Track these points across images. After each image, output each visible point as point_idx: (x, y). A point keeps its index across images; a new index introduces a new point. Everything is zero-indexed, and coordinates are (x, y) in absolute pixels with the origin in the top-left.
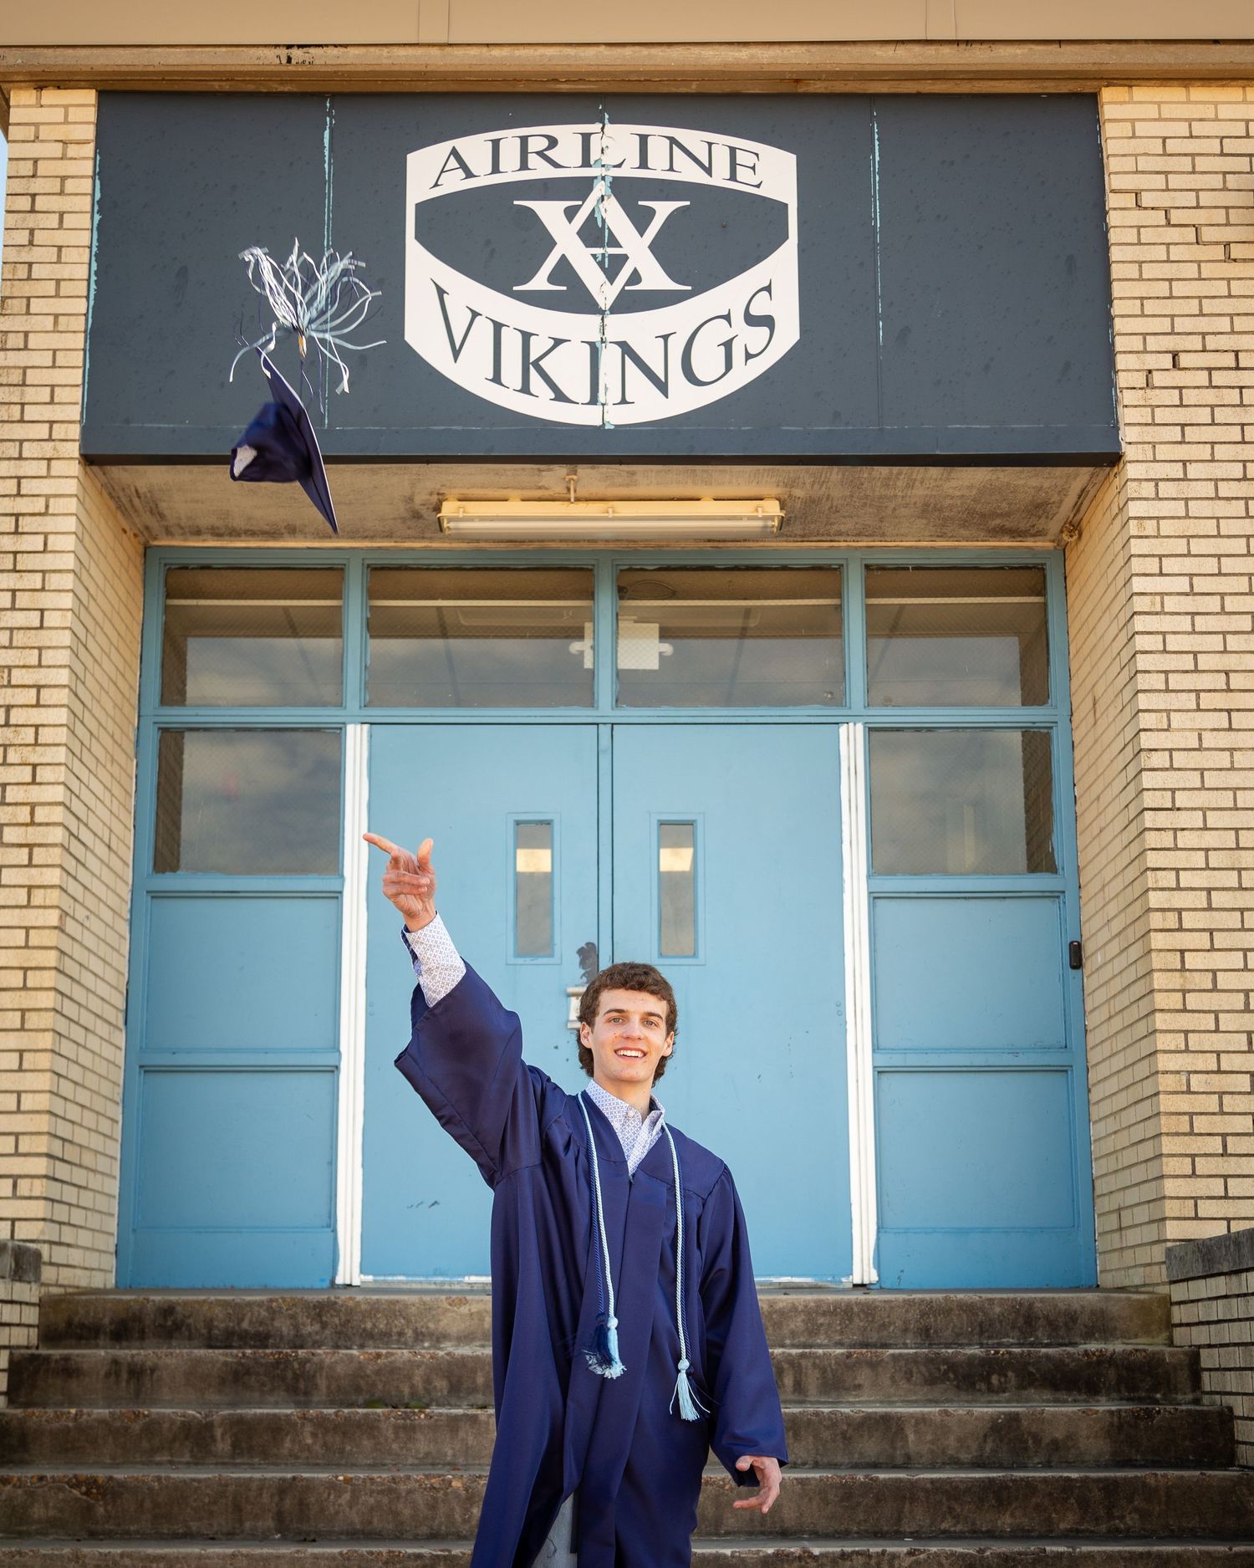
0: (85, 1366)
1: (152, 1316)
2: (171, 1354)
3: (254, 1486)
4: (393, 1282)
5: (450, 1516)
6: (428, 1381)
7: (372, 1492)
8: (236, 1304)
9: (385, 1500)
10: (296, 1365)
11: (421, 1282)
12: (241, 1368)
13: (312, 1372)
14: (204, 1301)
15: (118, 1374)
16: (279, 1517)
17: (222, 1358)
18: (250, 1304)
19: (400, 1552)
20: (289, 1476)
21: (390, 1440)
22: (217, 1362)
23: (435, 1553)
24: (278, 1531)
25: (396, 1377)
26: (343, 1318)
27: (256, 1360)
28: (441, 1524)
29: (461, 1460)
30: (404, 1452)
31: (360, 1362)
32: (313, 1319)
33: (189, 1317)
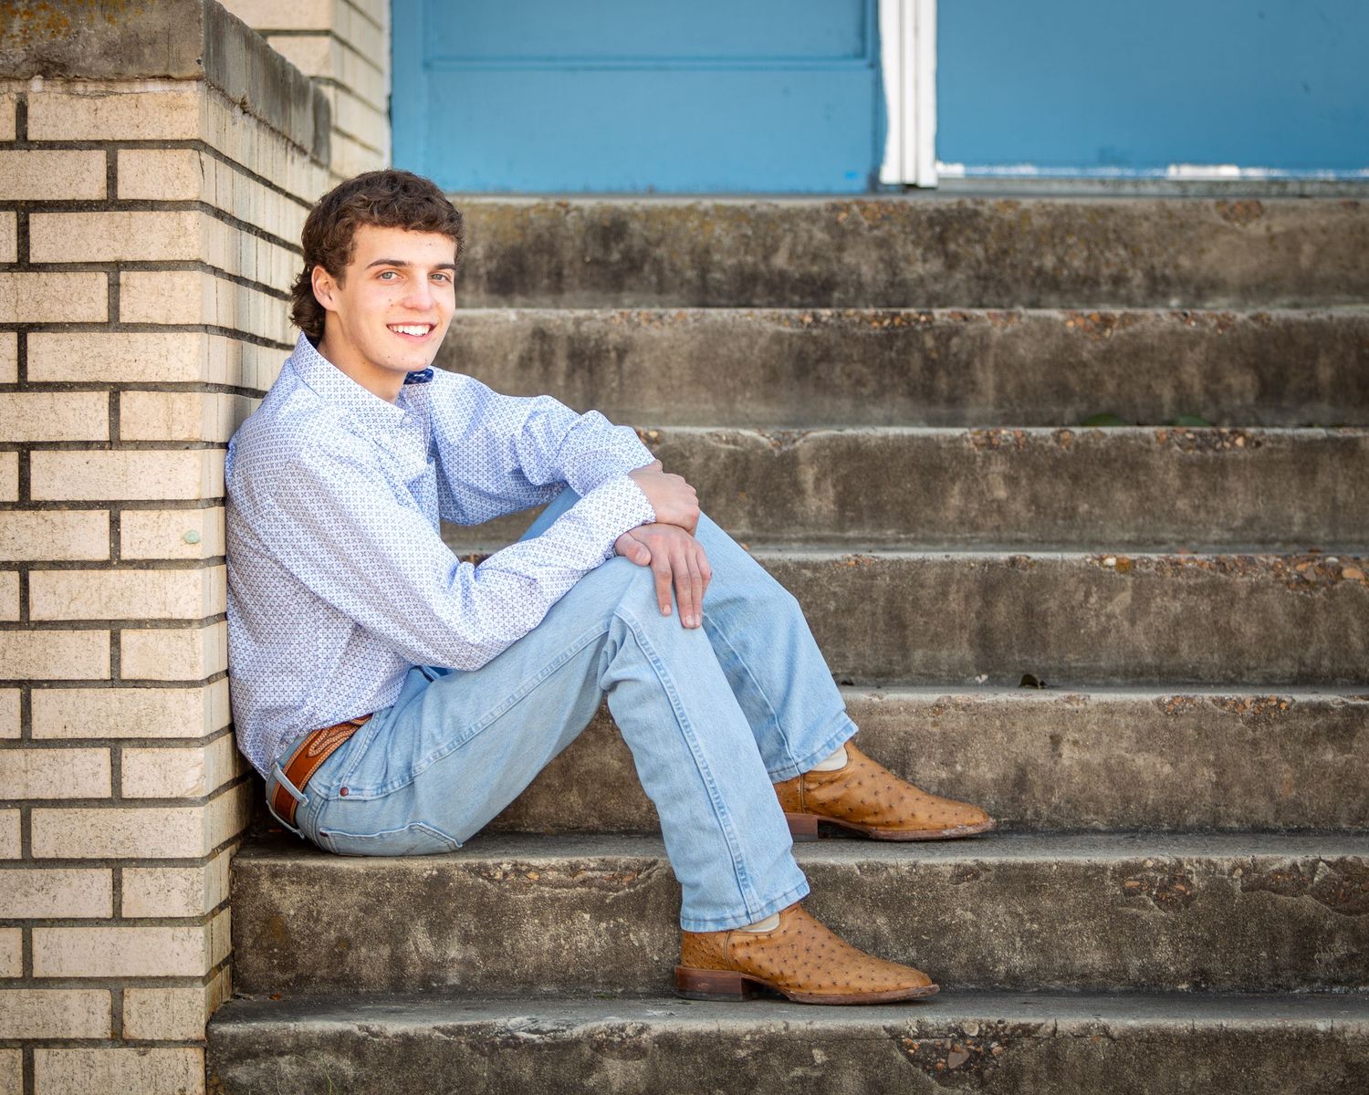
0: (476, 343)
1: (578, 242)
2: (661, 317)
3: (930, 577)
4: (1009, 179)
5: (1340, 639)
6: (1212, 374)
7: (1177, 590)
8: (761, 216)
9: (1205, 606)
10: (929, 342)
11: (1071, 180)
12: (811, 348)
13: (964, 357)
14: (690, 209)
15: (546, 360)
16: (984, 639)
17: (770, 327)
18: (788, 216)
19: (1280, 701)
20: (1003, 556)
21: (1171, 492)
22: (760, 333)
23: (1352, 702)
24: (982, 669)
25: (1145, 365)
26: (994, 246)
27: (843, 331)
28: (1320, 655)
29: (1322, 534)
30: (1202, 515)
31: (1066, 335)
32: (928, 249)
33: (658, 243)
